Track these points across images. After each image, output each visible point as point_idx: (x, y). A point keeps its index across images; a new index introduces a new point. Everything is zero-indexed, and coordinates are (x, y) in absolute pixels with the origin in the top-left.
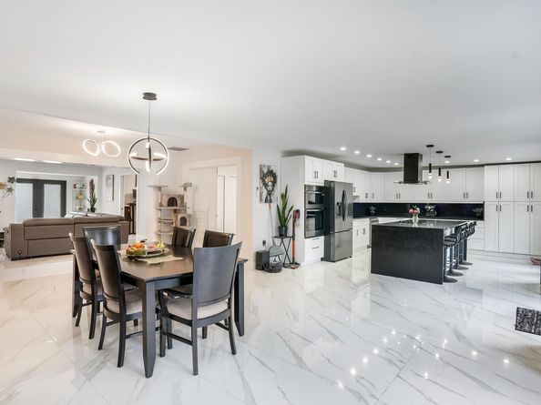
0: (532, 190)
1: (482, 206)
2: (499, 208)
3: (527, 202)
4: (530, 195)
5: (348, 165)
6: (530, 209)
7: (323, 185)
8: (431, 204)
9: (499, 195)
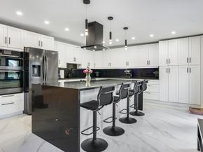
0: (190, 56)
1: (157, 70)
2: (168, 71)
3: (187, 65)
4: (189, 60)
5: (57, 39)
6: (189, 70)
7: (23, 51)
8: (128, 69)
9: (168, 61)
